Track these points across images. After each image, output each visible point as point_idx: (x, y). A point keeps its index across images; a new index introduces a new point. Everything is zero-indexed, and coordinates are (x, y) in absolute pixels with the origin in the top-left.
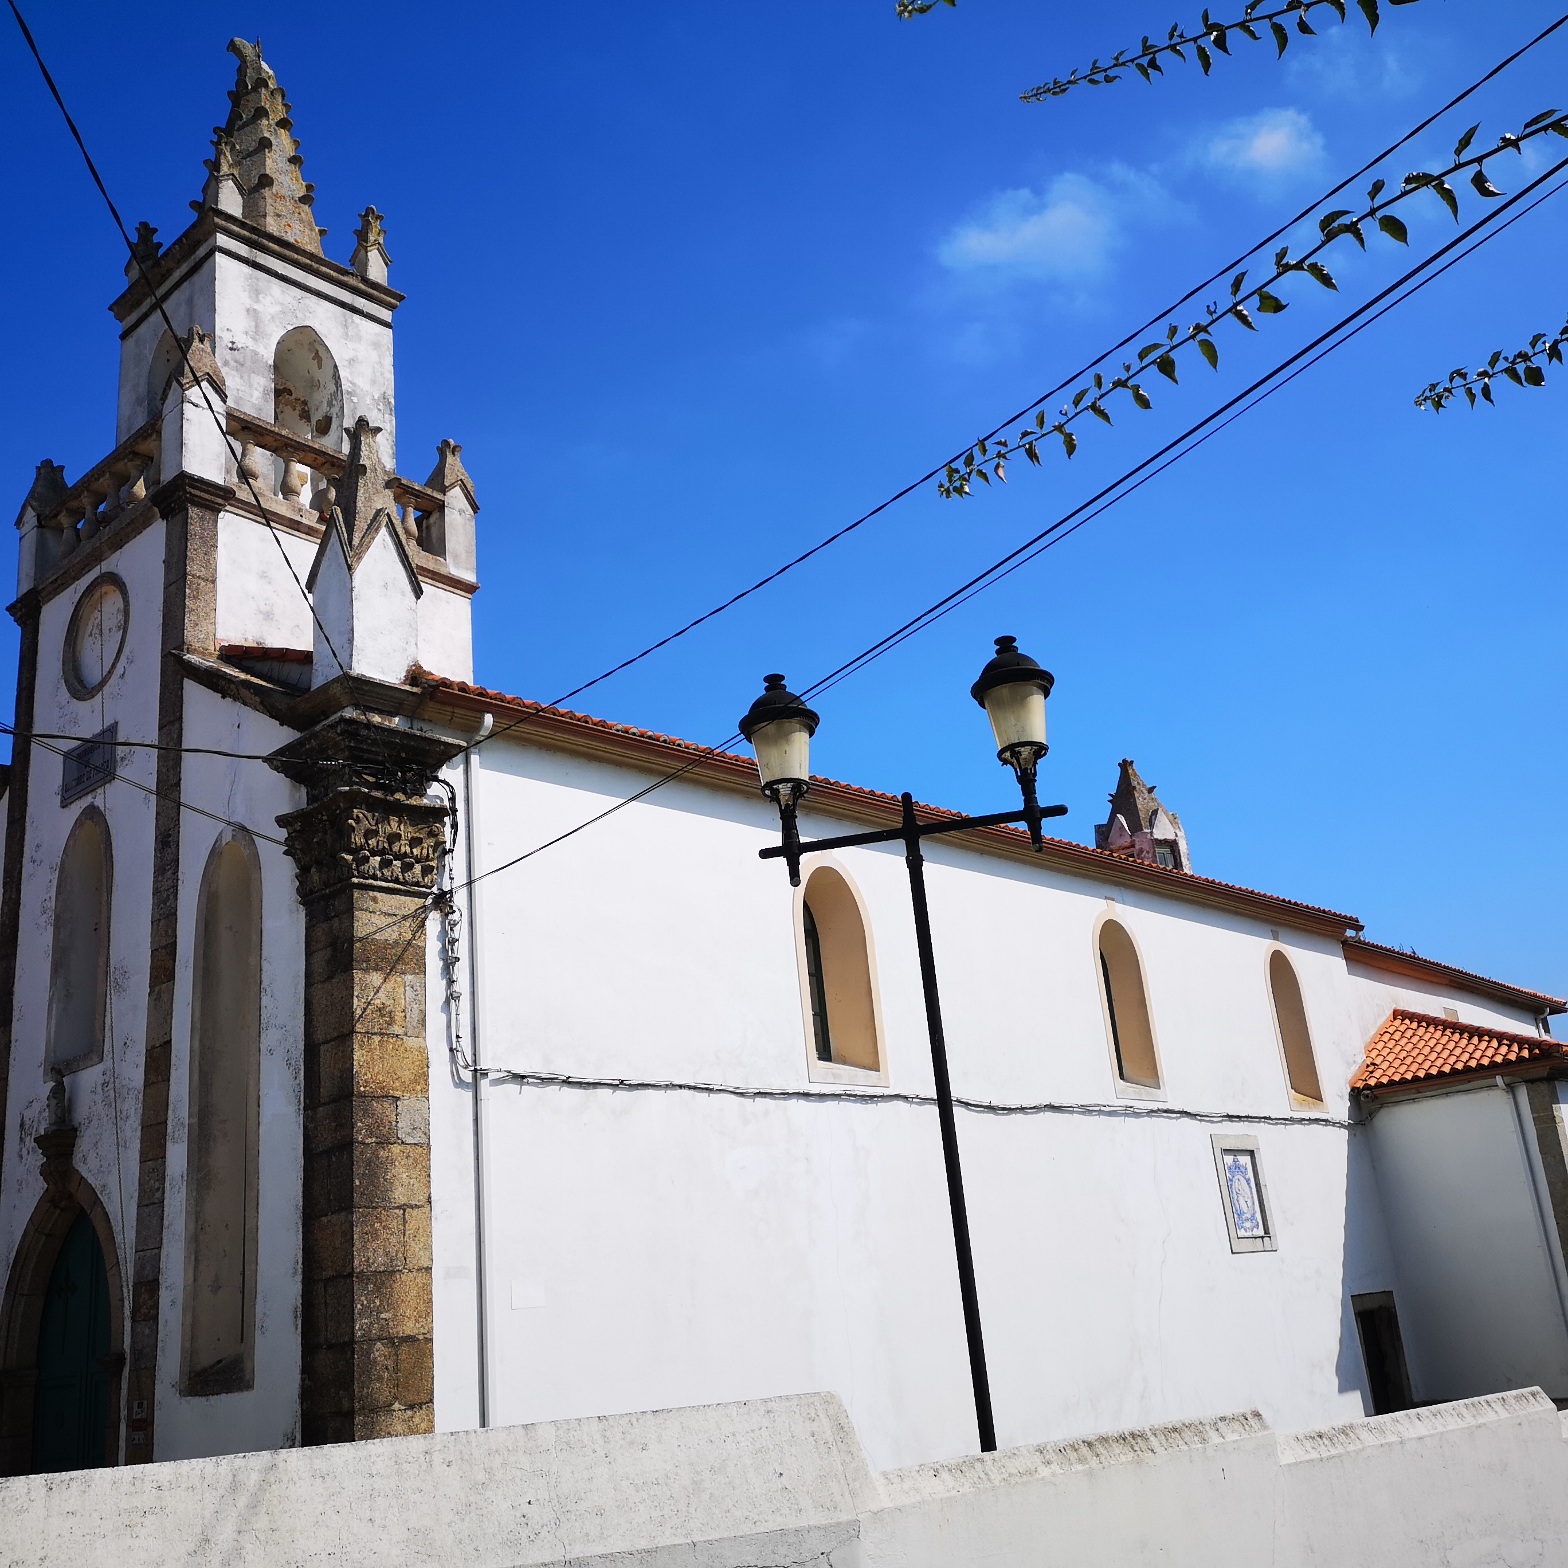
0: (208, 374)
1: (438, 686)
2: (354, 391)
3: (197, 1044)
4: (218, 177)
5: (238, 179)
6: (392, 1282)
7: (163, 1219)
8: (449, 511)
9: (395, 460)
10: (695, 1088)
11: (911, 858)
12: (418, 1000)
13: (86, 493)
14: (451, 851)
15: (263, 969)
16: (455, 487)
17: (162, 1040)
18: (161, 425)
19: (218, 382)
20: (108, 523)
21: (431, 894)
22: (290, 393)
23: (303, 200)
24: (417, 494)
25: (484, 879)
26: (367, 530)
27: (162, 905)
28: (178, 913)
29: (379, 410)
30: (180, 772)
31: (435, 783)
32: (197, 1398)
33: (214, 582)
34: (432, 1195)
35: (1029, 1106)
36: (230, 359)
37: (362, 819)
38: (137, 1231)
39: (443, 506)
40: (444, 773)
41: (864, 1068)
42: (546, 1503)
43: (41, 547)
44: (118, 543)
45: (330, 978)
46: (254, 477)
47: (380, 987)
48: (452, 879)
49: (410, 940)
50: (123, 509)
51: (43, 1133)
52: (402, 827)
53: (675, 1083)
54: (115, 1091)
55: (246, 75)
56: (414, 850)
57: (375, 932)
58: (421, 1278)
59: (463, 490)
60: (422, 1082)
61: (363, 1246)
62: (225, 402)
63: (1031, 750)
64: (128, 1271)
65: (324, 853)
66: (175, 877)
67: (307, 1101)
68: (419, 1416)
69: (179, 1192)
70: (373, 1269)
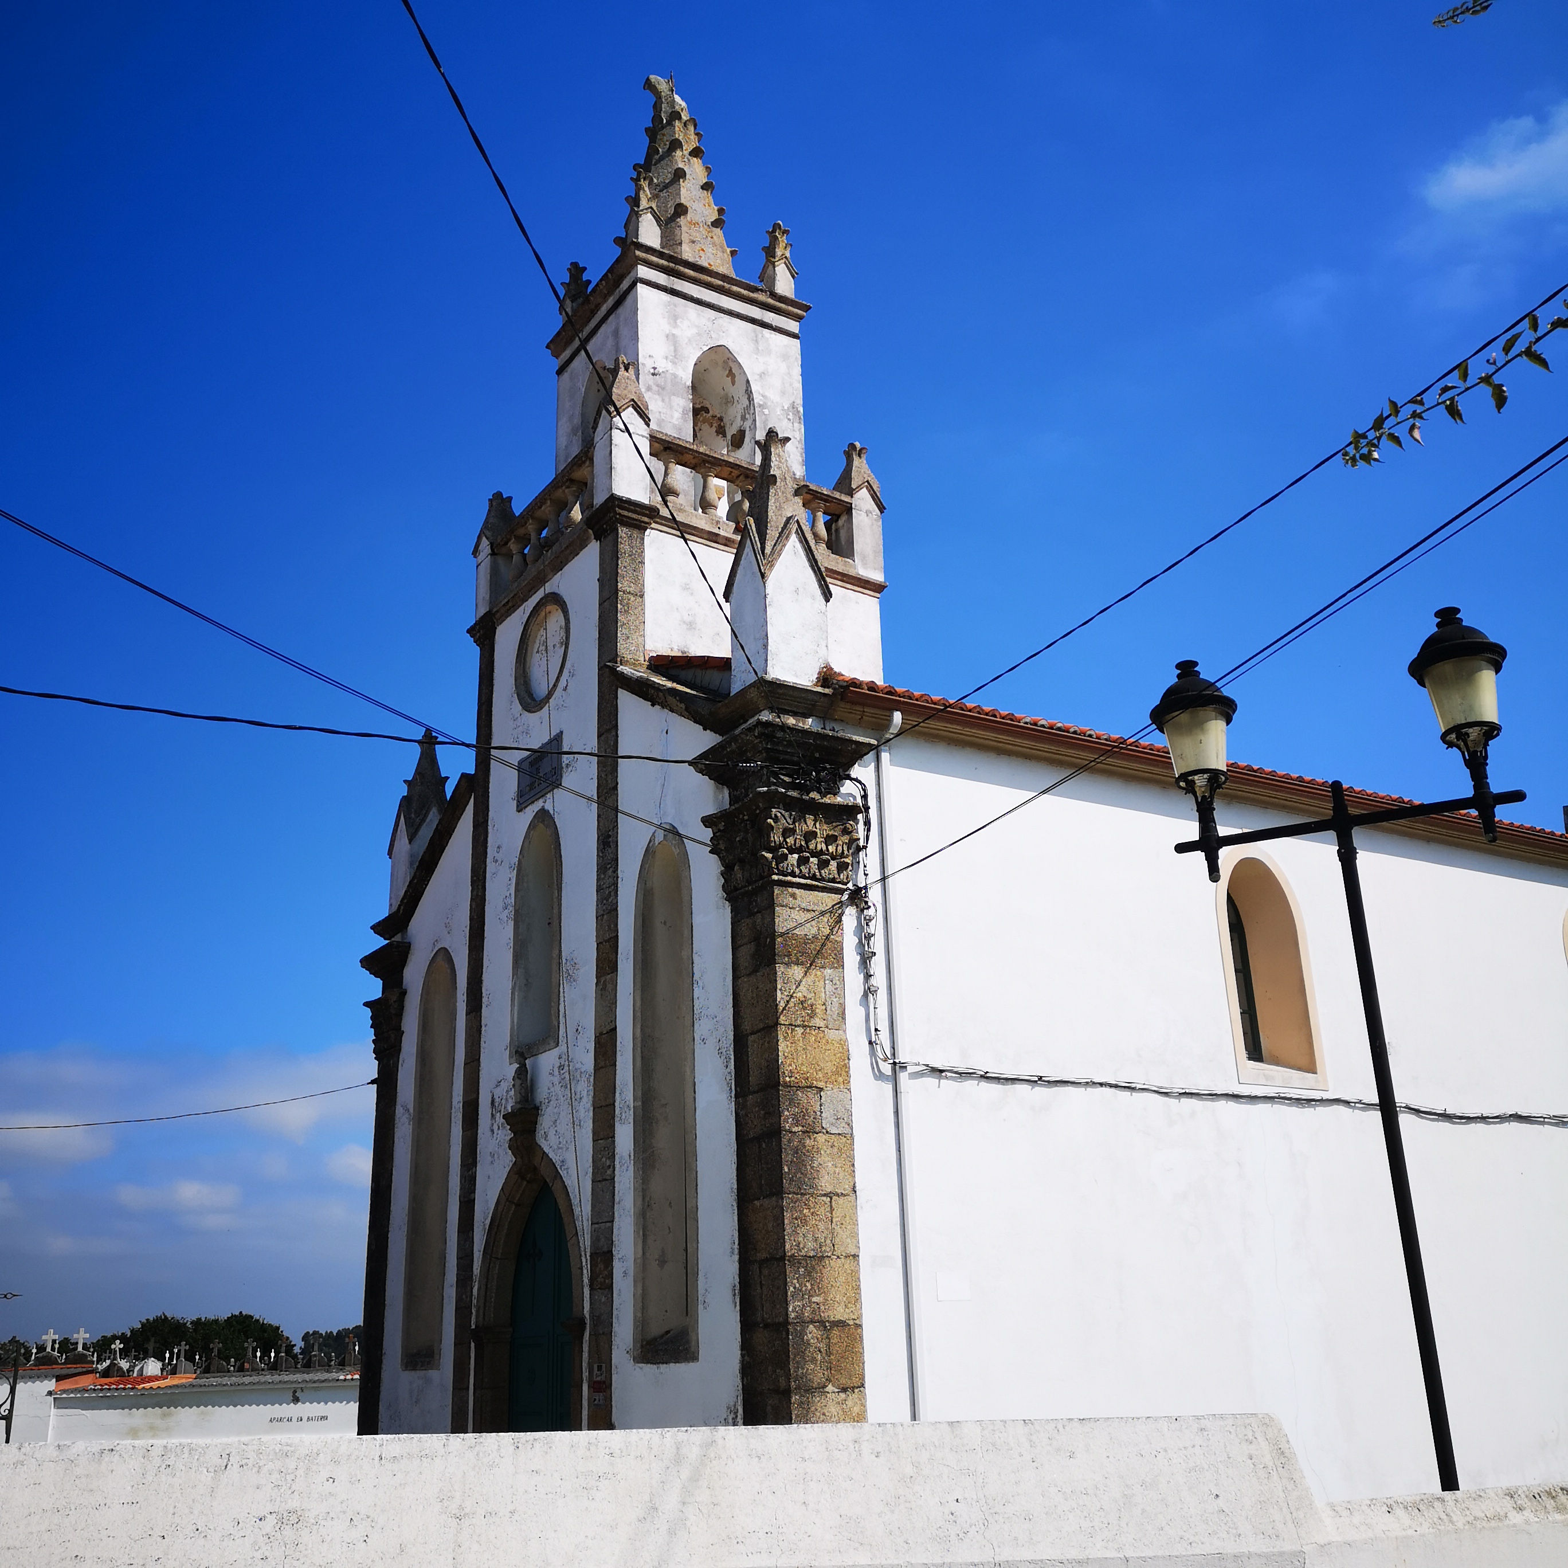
0: (633, 400)
1: (848, 686)
2: (765, 403)
3: (638, 1031)
4: (638, 212)
5: (656, 211)
6: (821, 1267)
7: (614, 1195)
8: (856, 513)
9: (804, 467)
10: (1116, 1086)
11: (1343, 851)
12: (838, 994)
13: (531, 521)
14: (865, 847)
15: (695, 962)
16: (862, 489)
17: (609, 1028)
18: (593, 452)
19: (642, 407)
20: (551, 547)
21: (846, 890)
22: (707, 411)
23: (716, 224)
24: (826, 499)
25: (897, 875)
26: (778, 538)
27: (605, 901)
28: (619, 909)
29: (789, 419)
30: (617, 777)
31: (848, 781)
32: (649, 1365)
33: (642, 596)
34: (857, 1185)
35: (1491, 1116)
36: (652, 384)
37: (780, 819)
38: (592, 1204)
39: (851, 508)
40: (856, 771)
41: (1299, 1069)
42: (974, 1503)
43: (495, 573)
44: (558, 565)
45: (755, 971)
46: (676, 494)
47: (801, 981)
48: (866, 875)
49: (828, 935)
50: (562, 533)
51: (510, 1111)
52: (818, 825)
53: (1095, 1080)
54: (569, 1074)
55: (661, 110)
56: (830, 847)
57: (796, 928)
58: (848, 1264)
59: (869, 491)
60: (844, 1073)
61: (794, 1231)
62: (648, 425)
63: (1480, 731)
64: (586, 1241)
65: (745, 852)
66: (615, 875)
67: (738, 1089)
68: (852, 1398)
69: (627, 1170)
70: (803, 1253)
